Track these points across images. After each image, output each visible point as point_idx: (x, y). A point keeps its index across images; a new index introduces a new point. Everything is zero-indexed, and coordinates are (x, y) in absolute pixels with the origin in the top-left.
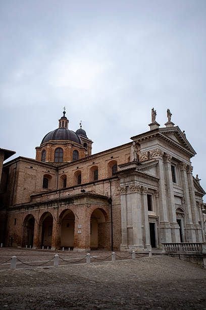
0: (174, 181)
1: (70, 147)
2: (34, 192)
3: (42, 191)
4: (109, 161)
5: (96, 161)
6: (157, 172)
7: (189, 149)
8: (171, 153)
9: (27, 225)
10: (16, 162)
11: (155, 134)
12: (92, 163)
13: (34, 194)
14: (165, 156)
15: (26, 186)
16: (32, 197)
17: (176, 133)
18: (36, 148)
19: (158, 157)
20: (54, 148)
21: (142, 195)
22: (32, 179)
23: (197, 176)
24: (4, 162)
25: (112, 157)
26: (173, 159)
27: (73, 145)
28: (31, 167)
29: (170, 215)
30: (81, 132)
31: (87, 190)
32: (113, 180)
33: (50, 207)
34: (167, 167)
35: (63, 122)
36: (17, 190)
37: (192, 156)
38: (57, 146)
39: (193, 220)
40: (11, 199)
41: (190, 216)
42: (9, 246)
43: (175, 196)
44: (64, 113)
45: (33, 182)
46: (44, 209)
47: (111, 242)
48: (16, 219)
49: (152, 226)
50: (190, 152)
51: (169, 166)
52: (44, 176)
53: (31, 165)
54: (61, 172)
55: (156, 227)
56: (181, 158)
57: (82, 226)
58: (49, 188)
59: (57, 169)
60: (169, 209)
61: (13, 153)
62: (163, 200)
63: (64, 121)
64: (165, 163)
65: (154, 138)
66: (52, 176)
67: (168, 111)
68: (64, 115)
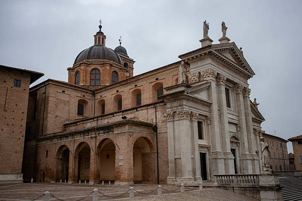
0: (229, 105)
1: (108, 68)
2: (67, 120)
3: (77, 118)
4: (153, 84)
5: (139, 84)
6: (209, 96)
7: (246, 69)
8: (226, 74)
9: (60, 157)
10: (45, 86)
11: (207, 51)
12: (134, 86)
13: (67, 122)
14: (218, 77)
15: (58, 113)
16: (65, 125)
17: (233, 50)
18: (69, 69)
19: (210, 79)
20: (89, 69)
21: (191, 121)
22: (65, 105)
24: (31, 86)
25: (157, 79)
26: (228, 80)
27: (111, 65)
28: (64, 92)
29: (223, 144)
30: (121, 50)
31: (129, 116)
32: (158, 105)
33: (87, 137)
34: (221, 91)
35: (99, 38)
36: (47, 118)
37: (249, 77)
38: (93, 67)
39: (250, 149)
40: (41, 128)
41: (246, 145)
42: (40, 181)
43: (229, 122)
44: (100, 27)
45: (67, 108)
46: (80, 139)
47: (157, 175)
48: (47, 151)
49: (203, 156)
50: (247, 72)
51: (223, 89)
52: (79, 101)
53: (64, 89)
54: (98, 96)
55: (208, 157)
56: (237, 79)
57: (124, 158)
58: (85, 115)
59: (94, 93)
60: (222, 137)
61: (41, 75)
62: (216, 127)
63: (100, 37)
64: (218, 85)
65: (206, 56)
66: (88, 101)
67: (223, 24)
68: (100, 30)
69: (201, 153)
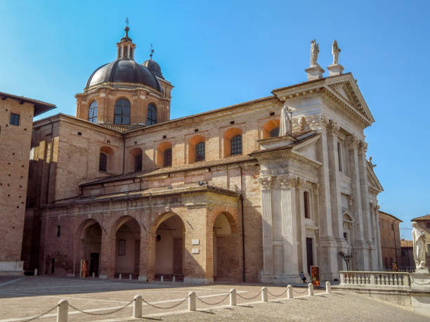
0: (340, 170)
1: (143, 97)
2: (84, 179)
3: (98, 176)
4: (226, 129)
5: (202, 127)
6: (319, 155)
7: (364, 113)
8: (340, 121)
9: (82, 237)
10: (52, 123)
12: (192, 130)
13: (84, 182)
14: (330, 126)
15: (71, 168)
16: (82, 187)
17: (348, 84)
19: (321, 129)
20: (113, 98)
21: (297, 190)
22: (81, 155)
23: (371, 158)
25: (232, 123)
26: (342, 130)
27: (148, 94)
28: (80, 134)
29: (335, 225)
32: (245, 165)
33: (133, 208)
34: (333, 146)
35: (126, 48)
36: (55, 174)
37: (367, 125)
38: (119, 95)
39: (366, 233)
40: (43, 190)
41: (361, 227)
42: (46, 273)
43: (342, 193)
44: (127, 30)
45: (84, 159)
46: (122, 209)
47: (241, 268)
48: (59, 227)
49: (309, 241)
51: (335, 141)
52: (102, 149)
53: (81, 129)
54: (130, 143)
55: (315, 245)
56: (351, 129)
58: (108, 171)
59: (124, 137)
60: (334, 215)
63: (126, 46)
64: (329, 136)
65: (316, 95)
66: (115, 149)
68: (127, 35)
69: (307, 238)
